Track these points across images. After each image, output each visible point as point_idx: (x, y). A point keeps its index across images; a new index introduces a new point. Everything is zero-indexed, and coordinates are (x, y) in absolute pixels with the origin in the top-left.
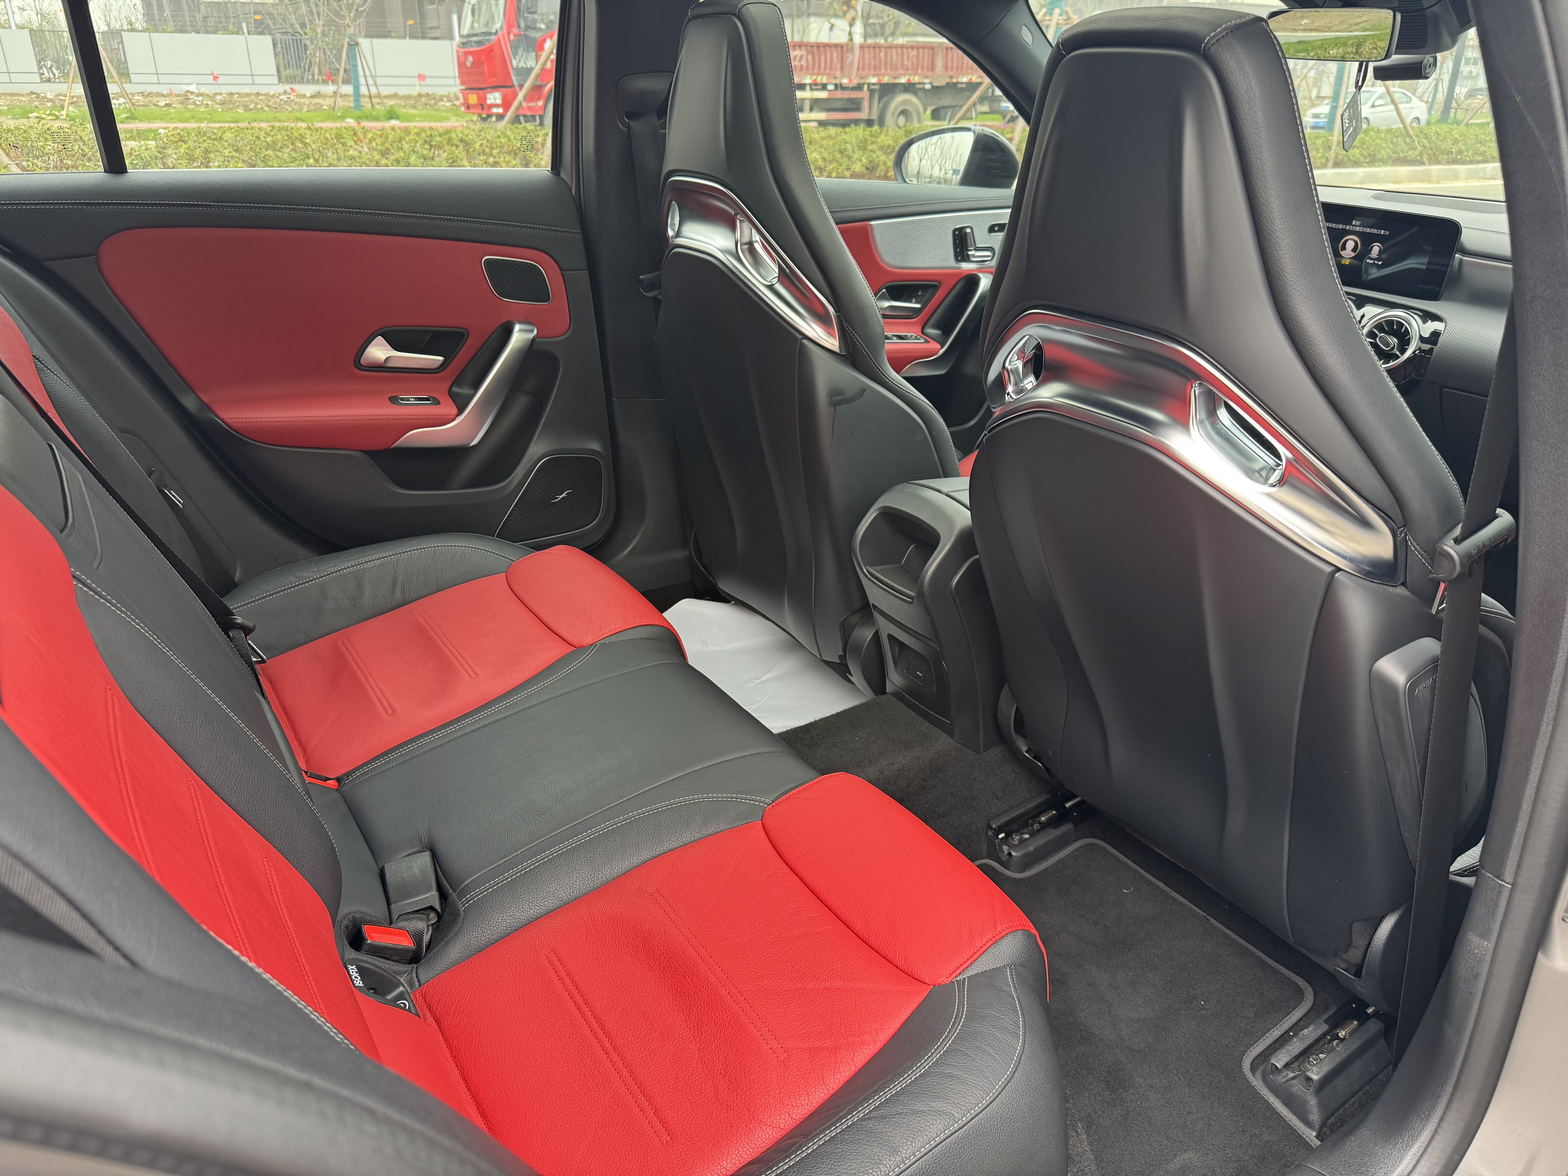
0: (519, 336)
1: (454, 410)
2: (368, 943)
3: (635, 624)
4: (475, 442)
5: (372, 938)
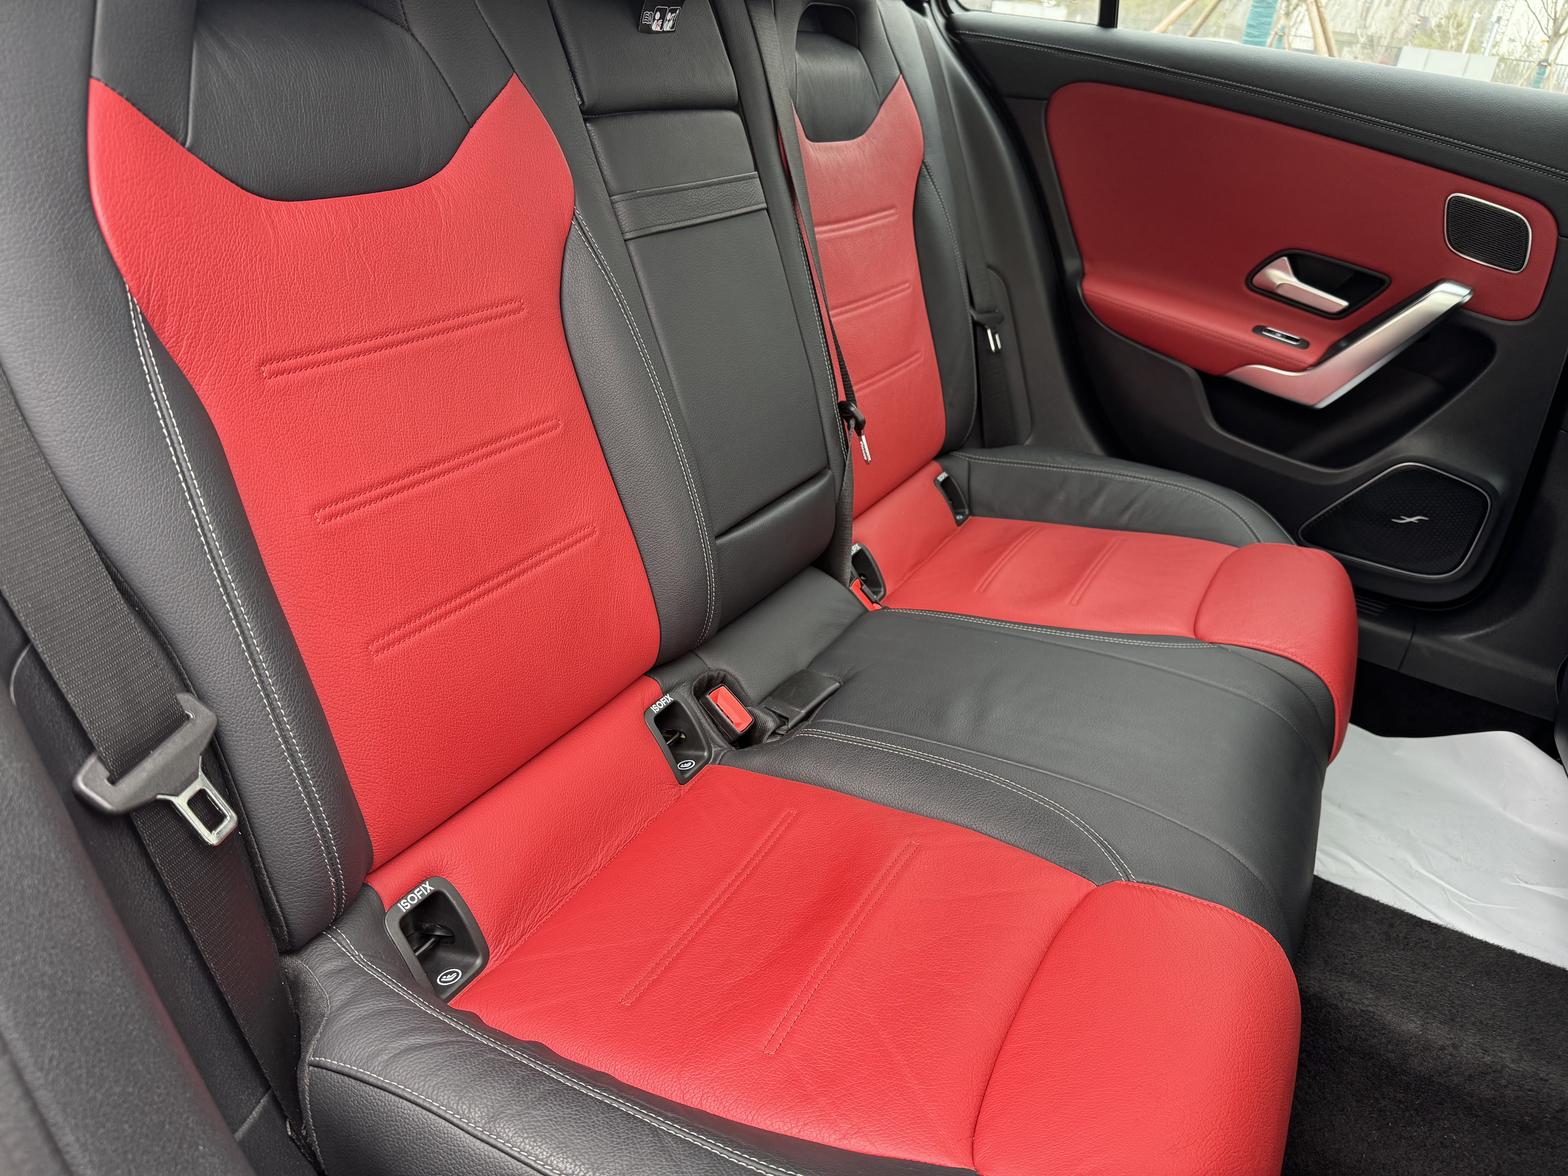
1: (1311, 360)
2: (707, 699)
3: (1281, 653)
4: (1322, 405)
5: (716, 699)
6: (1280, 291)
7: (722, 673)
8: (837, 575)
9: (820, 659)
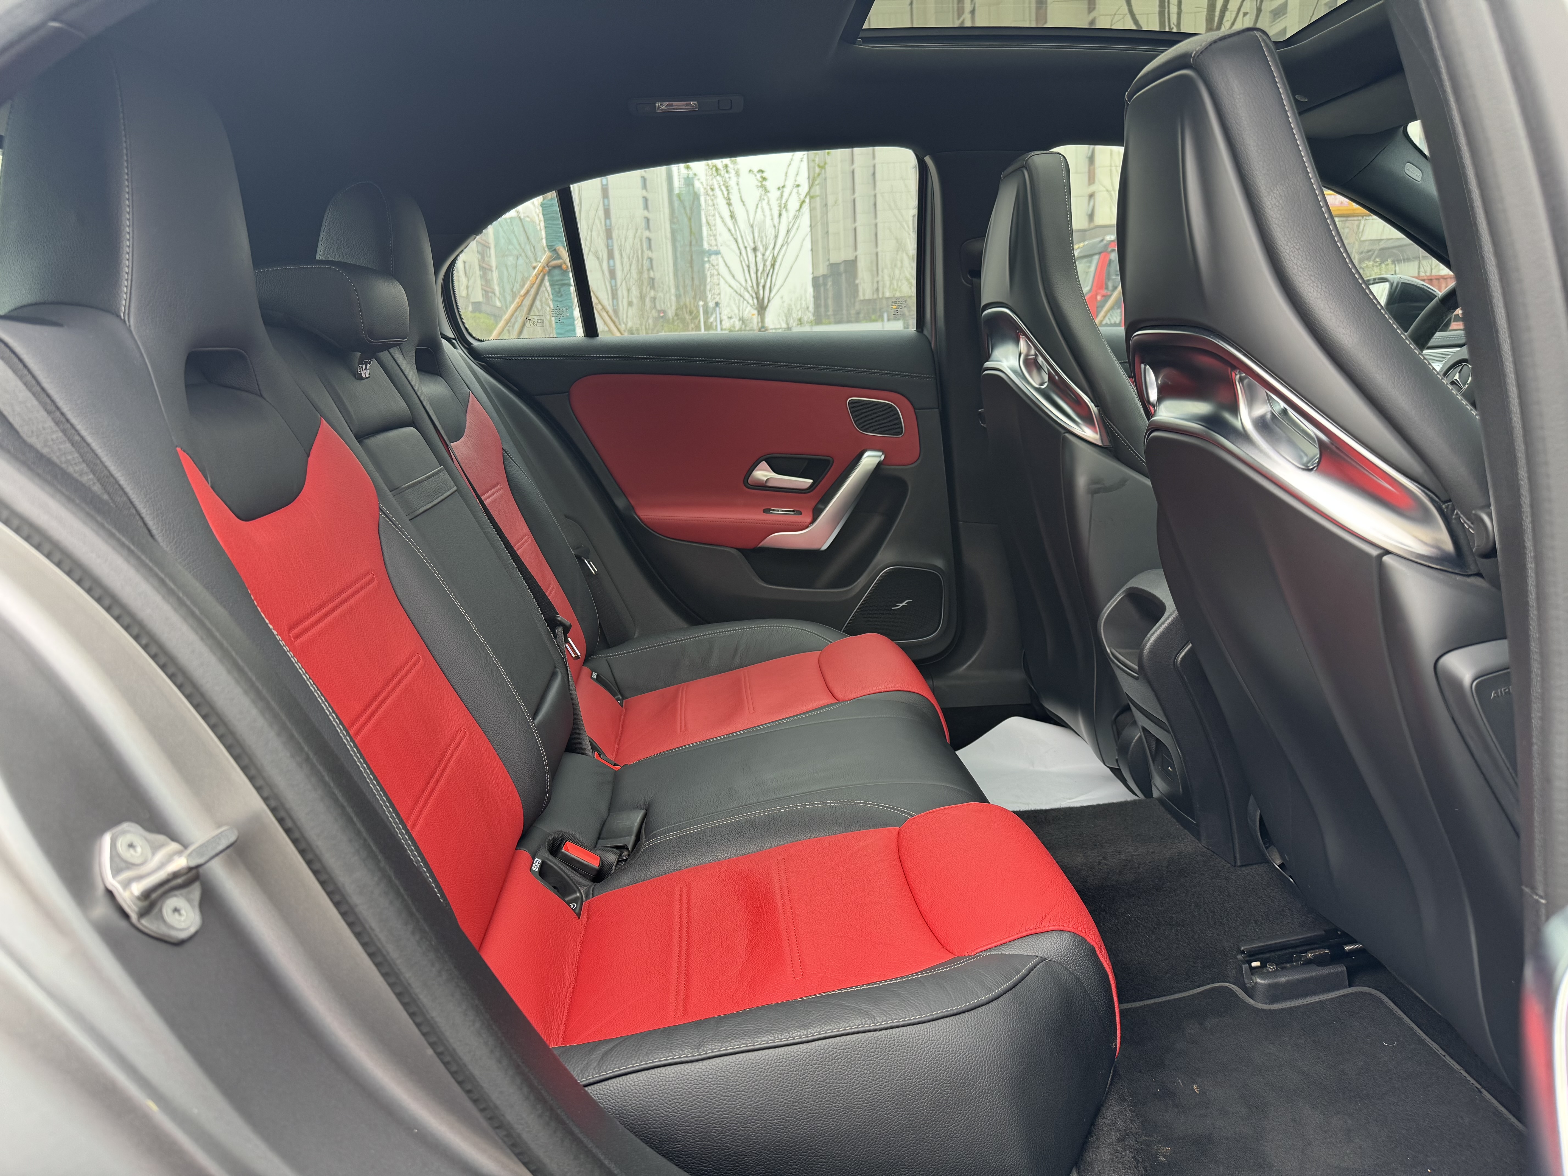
0: (870, 460)
1: (809, 520)
2: (563, 852)
3: (894, 689)
4: (825, 547)
5: (567, 850)
6: (770, 484)
7: (560, 834)
8: (583, 753)
9: (613, 806)
